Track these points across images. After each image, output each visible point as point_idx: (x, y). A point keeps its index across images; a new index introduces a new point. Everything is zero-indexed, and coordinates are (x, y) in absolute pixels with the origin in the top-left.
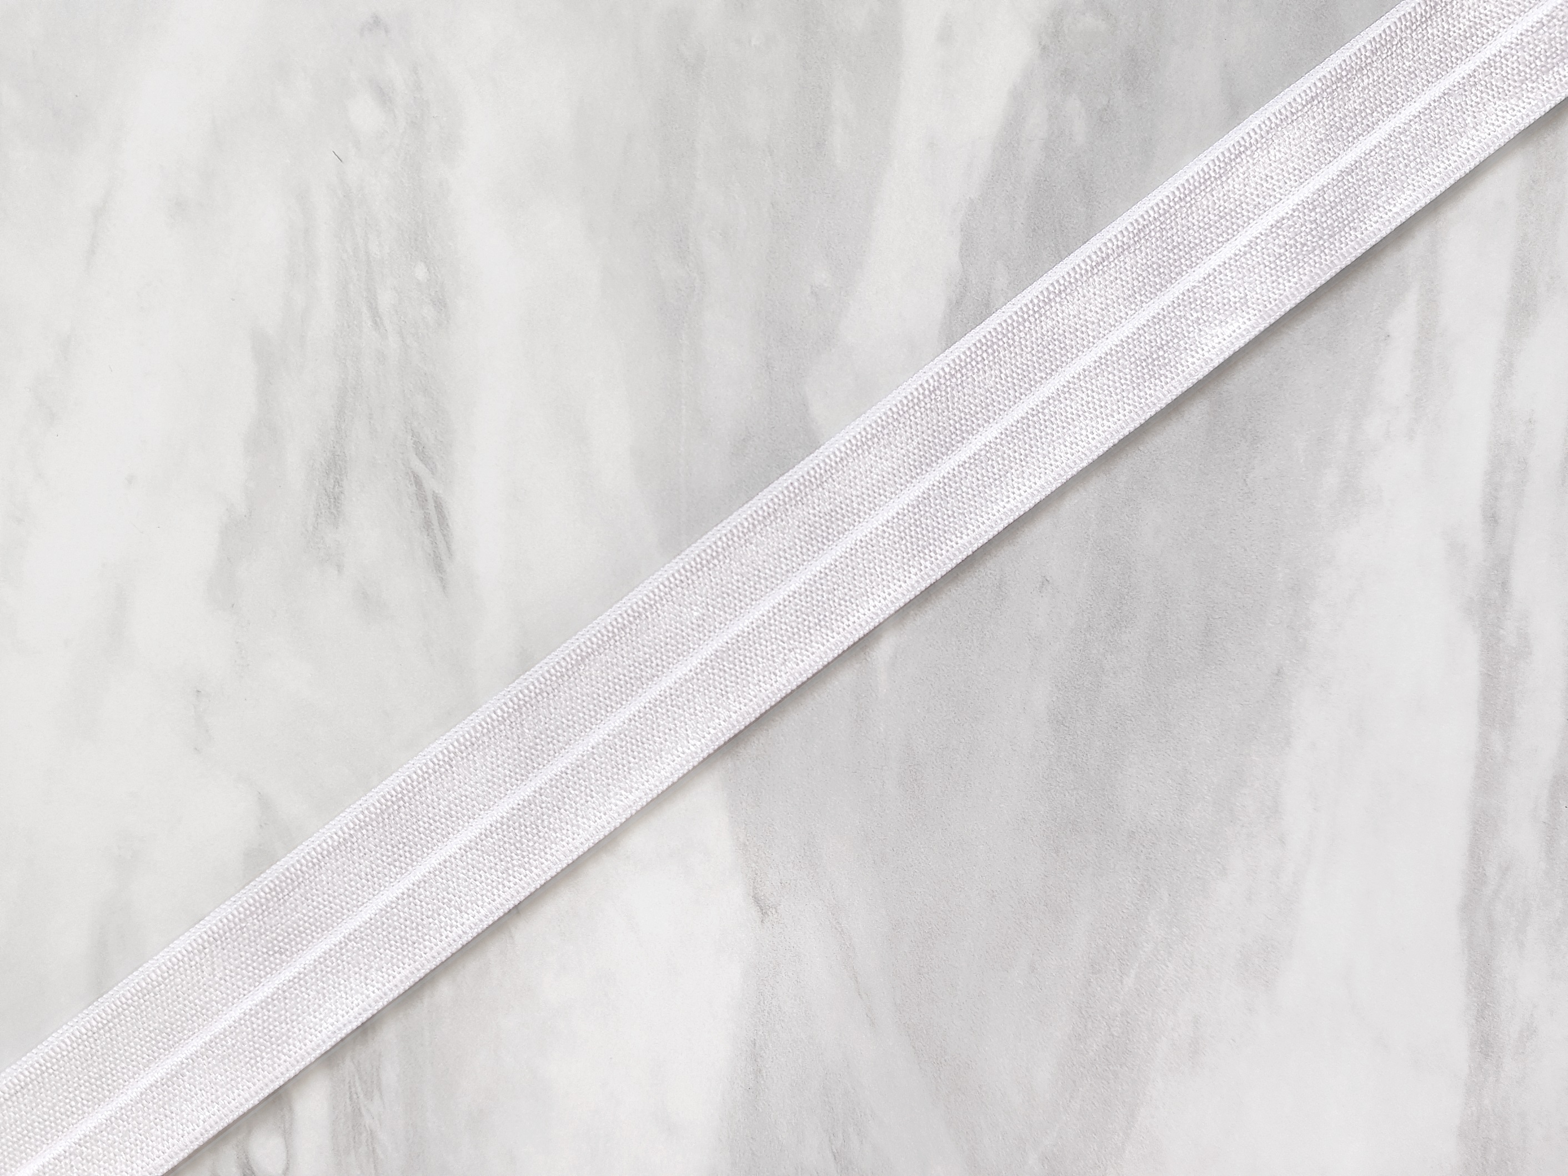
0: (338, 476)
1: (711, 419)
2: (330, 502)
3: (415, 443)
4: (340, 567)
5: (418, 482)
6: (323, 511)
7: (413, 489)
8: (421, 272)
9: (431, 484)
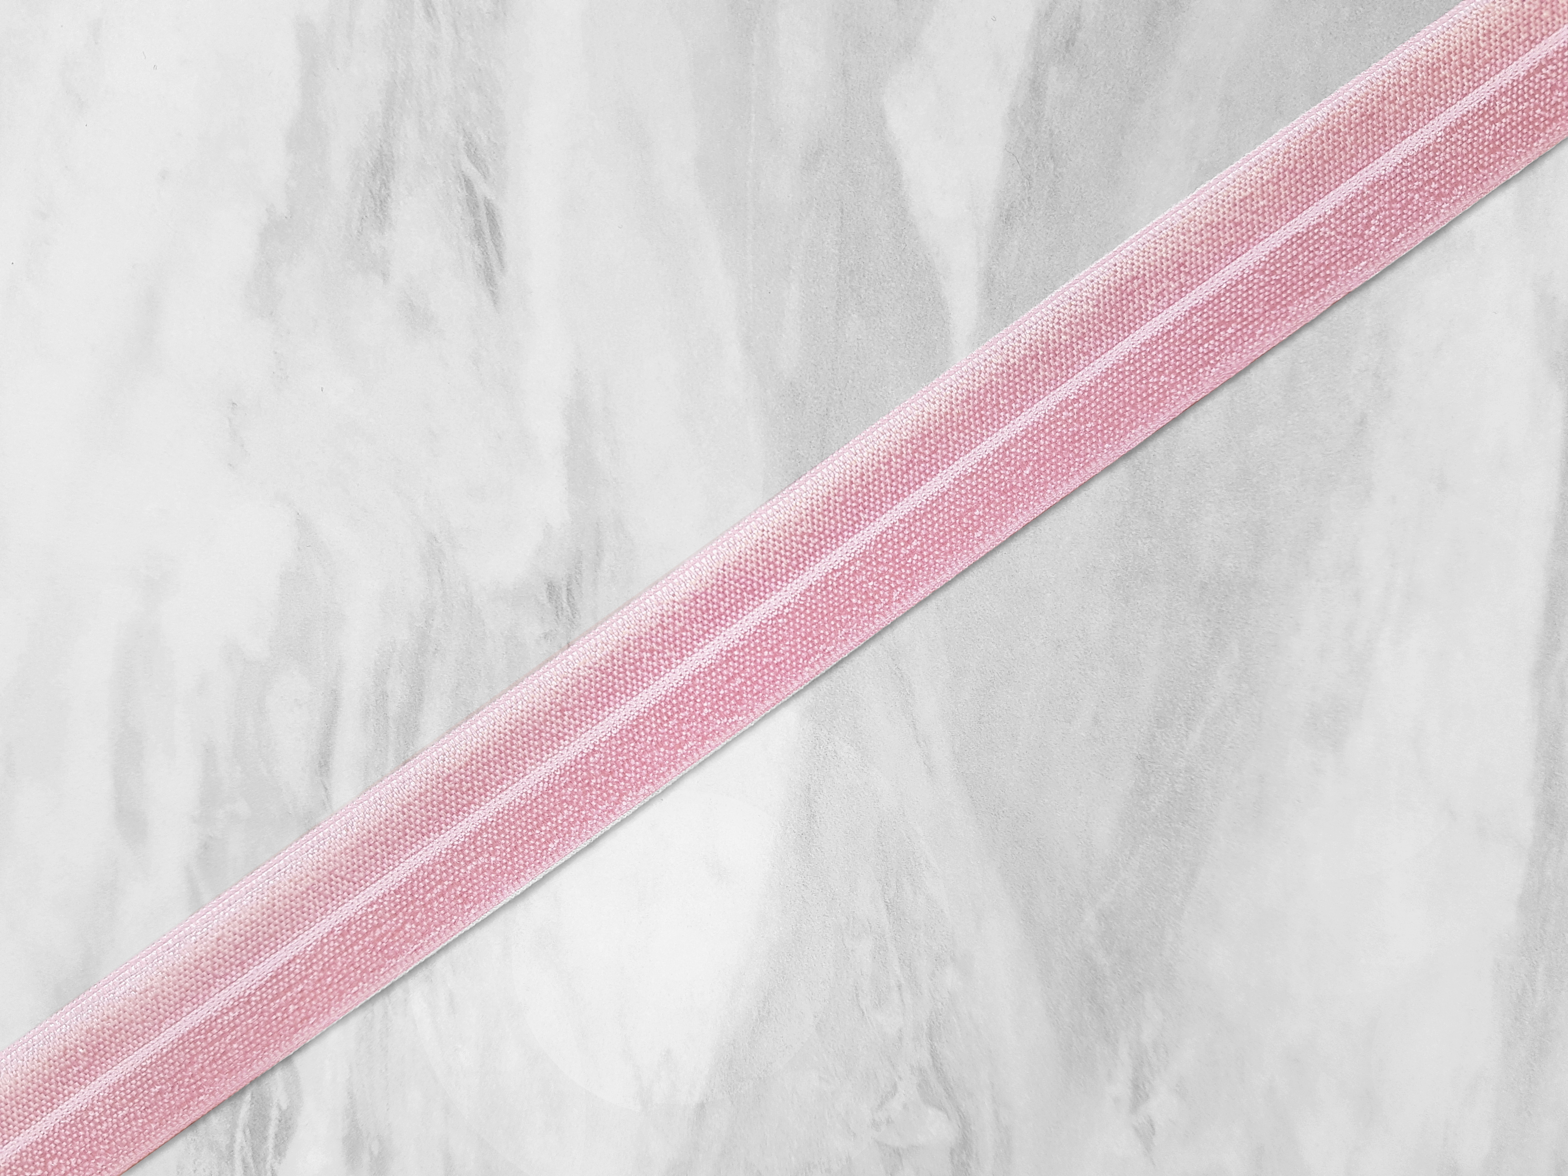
0: (384, 177)
1: (783, 129)
2: (376, 205)
3: (467, 144)
4: (385, 275)
5: (469, 185)
6: (368, 215)
7: (463, 194)
9: (483, 189)
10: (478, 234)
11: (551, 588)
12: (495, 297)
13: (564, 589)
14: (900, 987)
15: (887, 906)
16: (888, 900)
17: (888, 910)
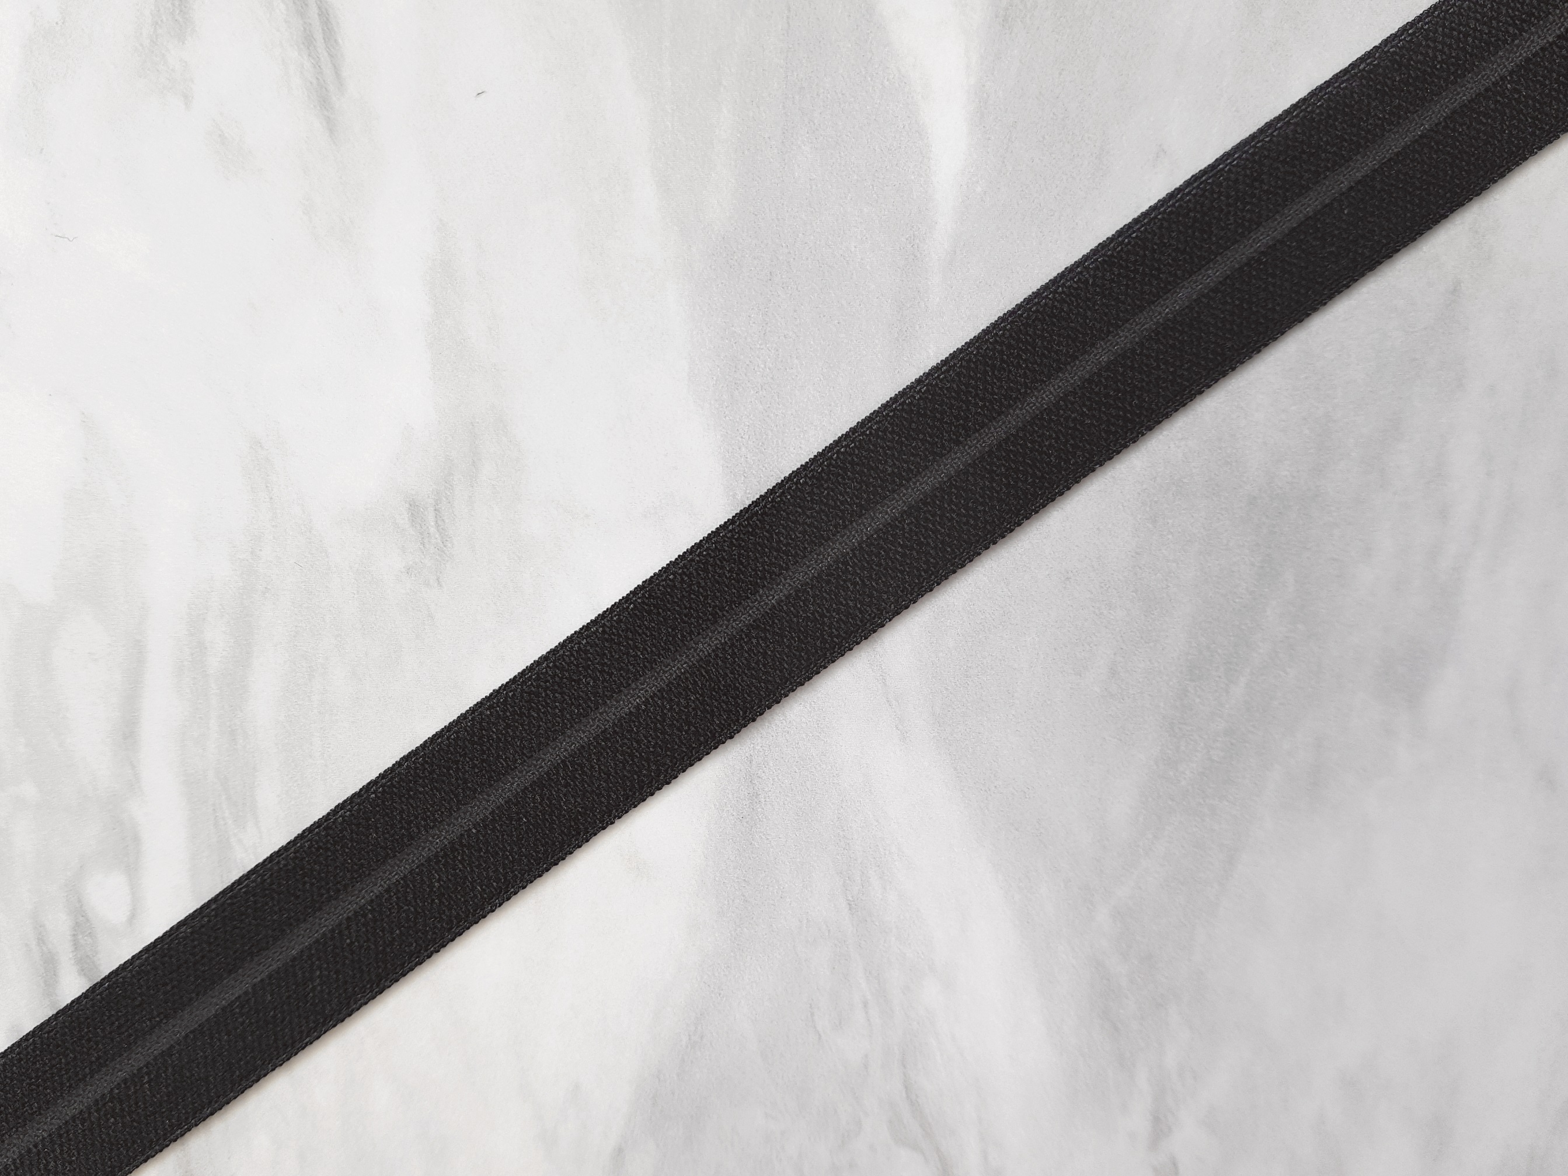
11: (414, 508)
12: (331, 126)
13: (431, 509)
14: (865, 1005)
15: (850, 905)
16: (851, 899)
17: (850, 909)
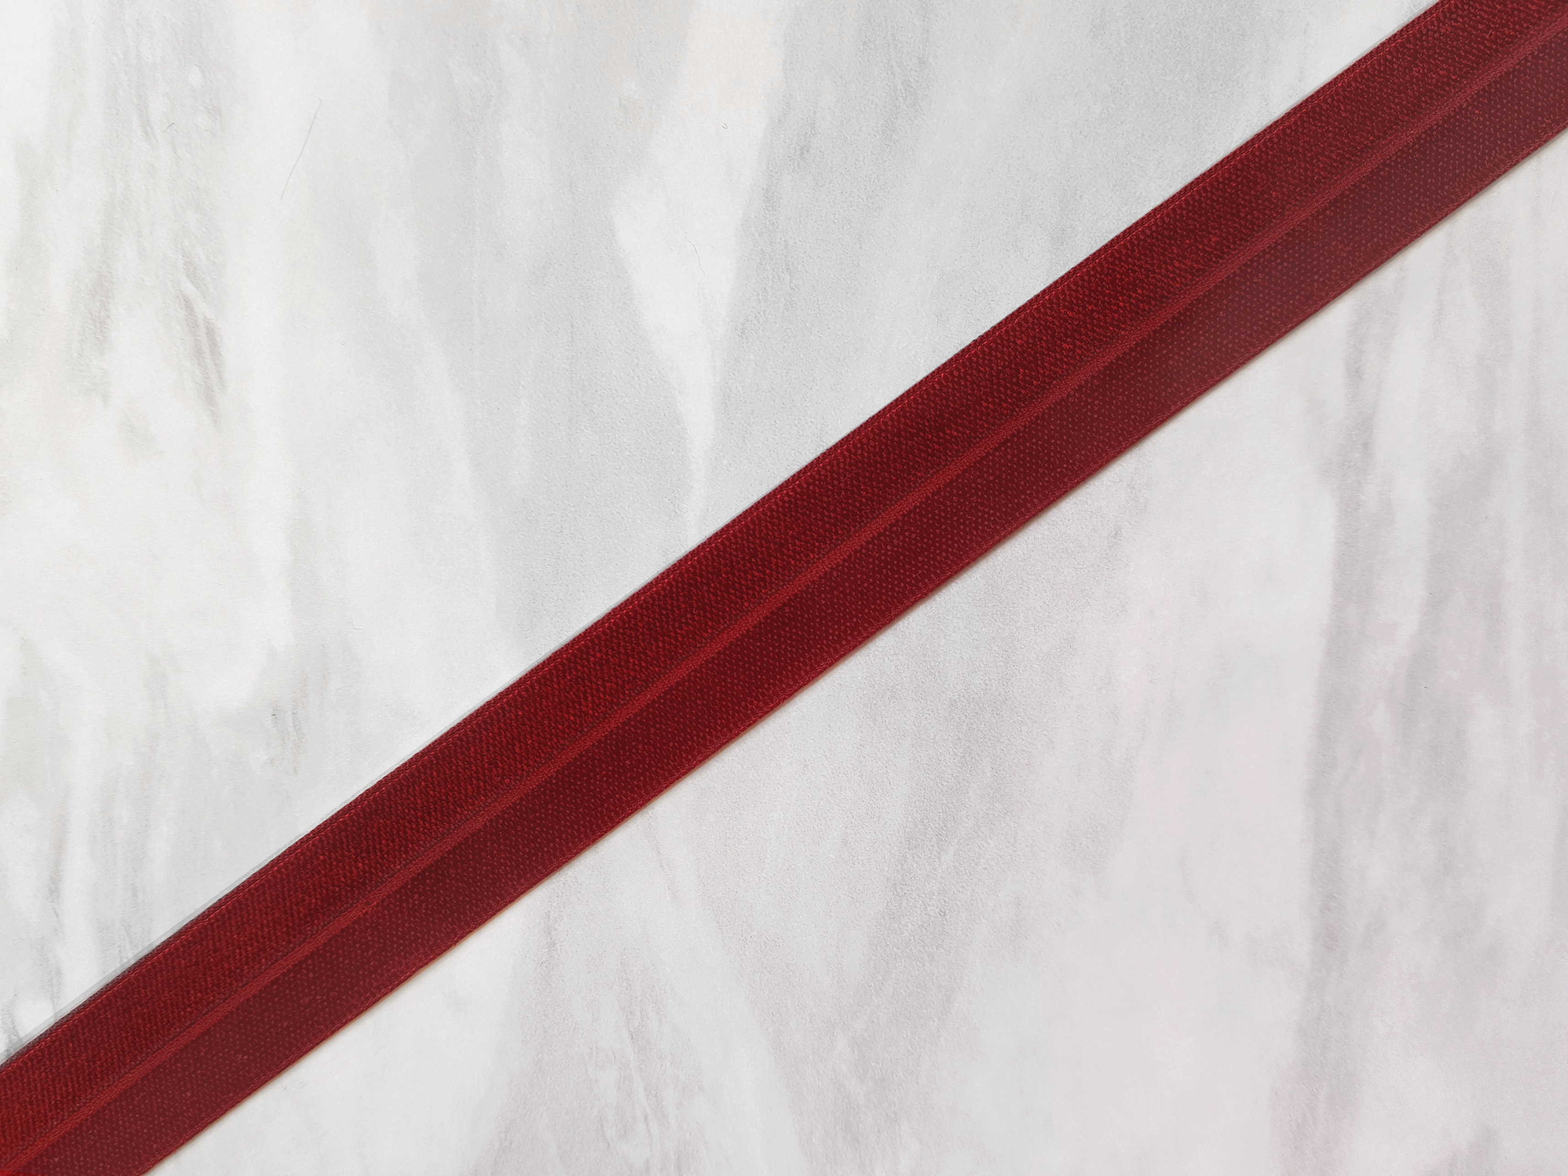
0: (103, 299)
1: (508, 243)
2: (95, 326)
3: (186, 263)
4: (105, 397)
5: (188, 305)
6: (88, 337)
7: (183, 313)
8: (195, 77)
9: (202, 308)
10: (198, 353)
11: (276, 712)
12: (215, 418)
13: (290, 713)
14: (646, 1117)
15: (632, 1035)
16: (632, 1029)
17: (632, 1038)
